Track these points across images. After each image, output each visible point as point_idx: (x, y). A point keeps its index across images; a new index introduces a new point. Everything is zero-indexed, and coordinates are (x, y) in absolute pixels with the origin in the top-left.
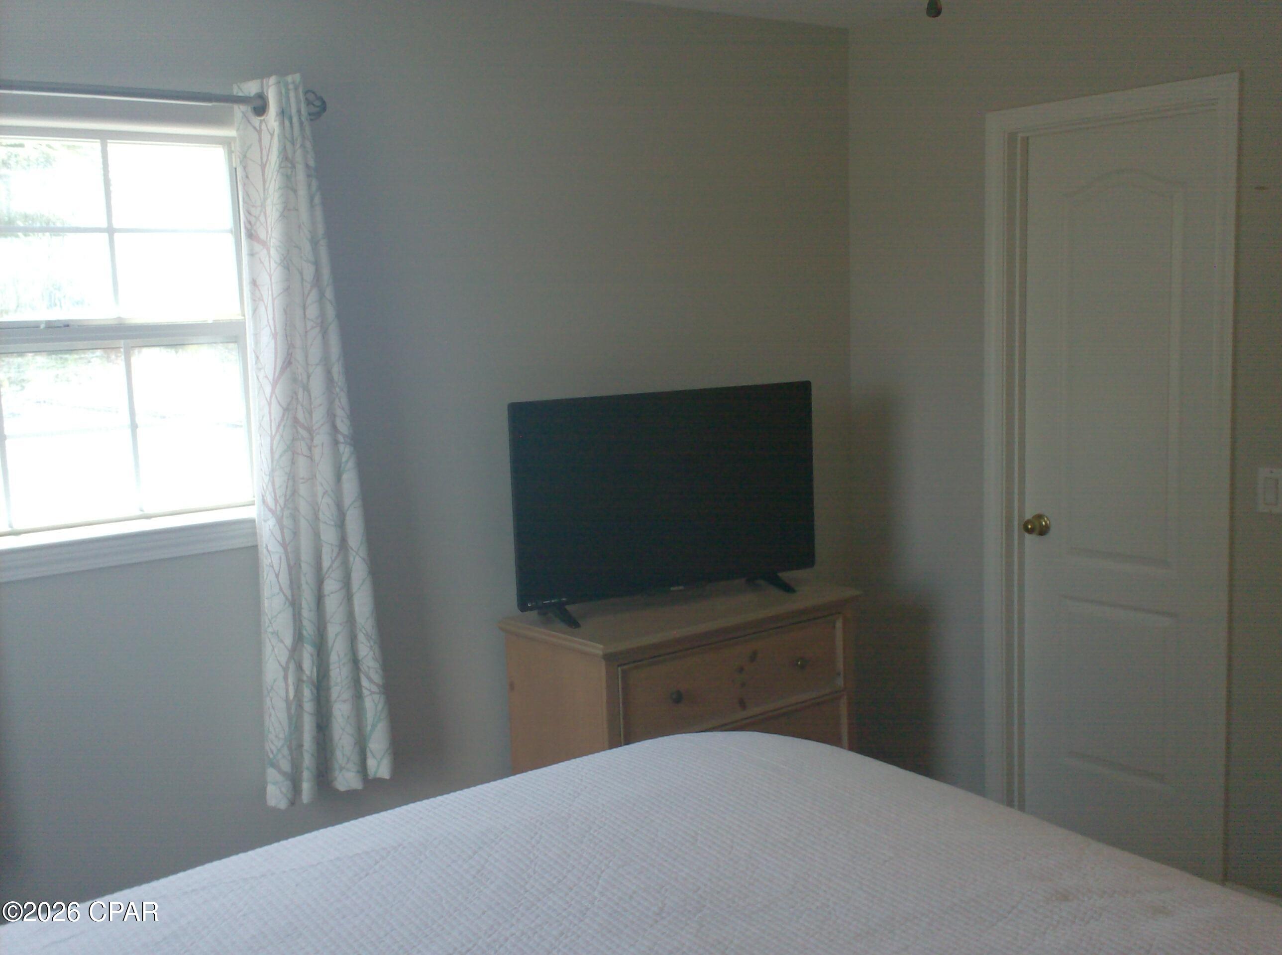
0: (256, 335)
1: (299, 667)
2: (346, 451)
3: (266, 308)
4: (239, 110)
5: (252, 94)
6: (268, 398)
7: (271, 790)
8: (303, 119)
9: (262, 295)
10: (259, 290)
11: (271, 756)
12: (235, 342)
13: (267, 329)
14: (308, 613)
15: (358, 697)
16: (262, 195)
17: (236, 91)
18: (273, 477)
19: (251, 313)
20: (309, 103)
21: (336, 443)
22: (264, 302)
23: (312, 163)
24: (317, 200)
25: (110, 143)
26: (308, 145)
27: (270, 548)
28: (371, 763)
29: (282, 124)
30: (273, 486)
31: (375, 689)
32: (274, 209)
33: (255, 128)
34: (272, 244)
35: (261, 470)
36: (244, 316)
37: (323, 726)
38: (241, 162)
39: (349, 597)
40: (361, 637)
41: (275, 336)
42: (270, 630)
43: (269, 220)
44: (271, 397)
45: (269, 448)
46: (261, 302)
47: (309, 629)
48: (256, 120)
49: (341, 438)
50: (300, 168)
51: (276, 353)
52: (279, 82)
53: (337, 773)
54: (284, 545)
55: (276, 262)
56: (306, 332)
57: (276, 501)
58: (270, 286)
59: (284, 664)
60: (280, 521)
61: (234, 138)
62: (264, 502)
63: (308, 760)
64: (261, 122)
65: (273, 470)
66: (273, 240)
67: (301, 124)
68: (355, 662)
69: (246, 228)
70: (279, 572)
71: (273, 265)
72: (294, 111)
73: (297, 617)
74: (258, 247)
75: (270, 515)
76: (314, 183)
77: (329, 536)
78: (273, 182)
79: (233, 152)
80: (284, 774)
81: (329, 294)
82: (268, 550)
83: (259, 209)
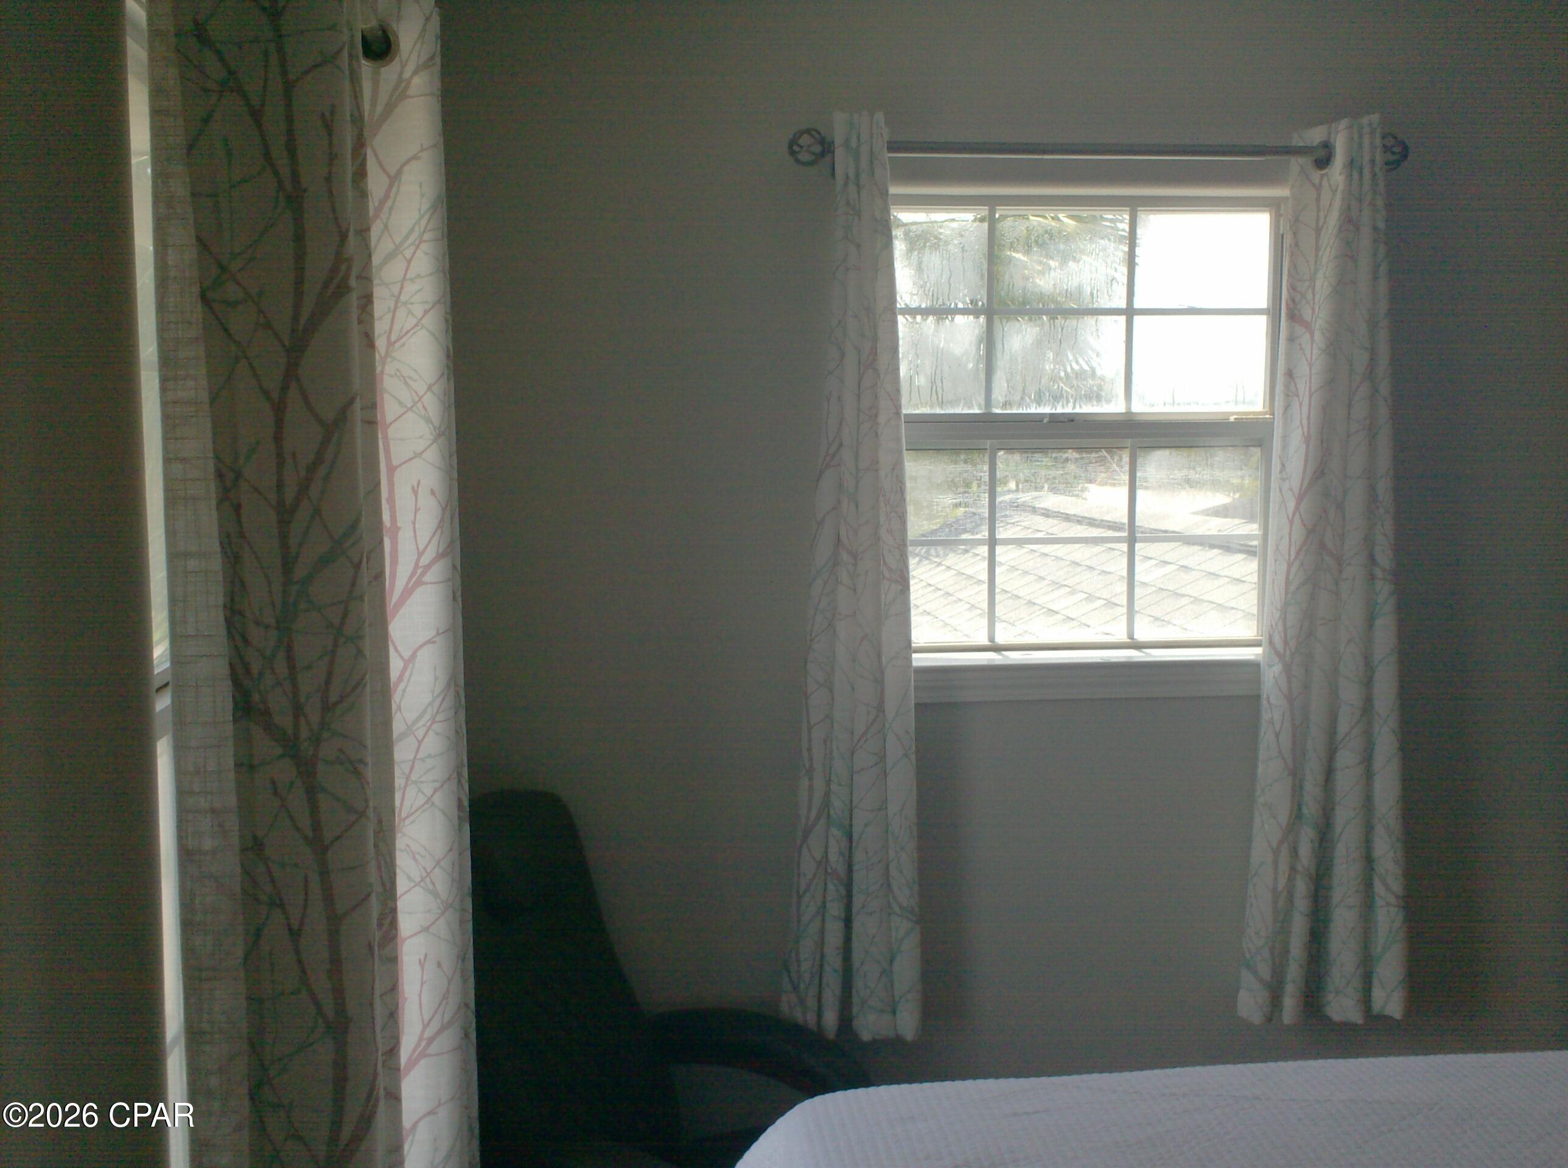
0: (1285, 437)
1: (1294, 852)
2: (1384, 589)
3: (1301, 404)
4: (1296, 164)
5: (1315, 144)
6: (1290, 516)
7: (1244, 997)
8: (1377, 169)
9: (1297, 389)
10: (1295, 382)
11: (1248, 956)
12: (1260, 446)
13: (1300, 431)
14: (1312, 790)
15: (1368, 905)
16: (1312, 268)
17: (1296, 141)
18: (1285, 614)
19: (1281, 412)
20: (1386, 149)
21: (1372, 577)
22: (1299, 398)
23: (1381, 225)
24: (1383, 269)
25: (1140, 210)
26: (1380, 203)
27: (1273, 701)
28: (1378, 996)
29: (1350, 177)
30: (1285, 625)
31: (1393, 900)
32: (1326, 284)
33: (1313, 185)
34: (1317, 326)
35: (1272, 603)
36: (1273, 414)
37: (1318, 935)
38: (1291, 227)
39: (1369, 776)
40: (1379, 830)
41: (1307, 439)
42: (1261, 800)
43: (1317, 297)
44: (1294, 514)
45: (1284, 577)
46: (1295, 398)
47: (1311, 809)
48: (1316, 175)
49: (1379, 573)
50: (1366, 231)
51: (1306, 461)
52: (1351, 127)
53: (1330, 997)
54: (1290, 700)
55: (1319, 349)
56: (1348, 436)
57: (1286, 643)
58: (1308, 378)
59: (1275, 845)
60: (1287, 669)
61: (1285, 199)
62: (1271, 642)
63: (1294, 972)
64: (1322, 176)
65: (1286, 605)
66: (1320, 322)
67: (1374, 175)
68: (1369, 860)
69: (1287, 305)
70: (1280, 732)
71: (1316, 351)
72: (1367, 158)
73: (1297, 789)
74: (1299, 330)
75: (1277, 660)
76: (1382, 249)
77: (1350, 694)
78: (1328, 249)
79: (1282, 215)
80: (1261, 981)
81: (1385, 388)
82: (1268, 701)
83: (1307, 283)
